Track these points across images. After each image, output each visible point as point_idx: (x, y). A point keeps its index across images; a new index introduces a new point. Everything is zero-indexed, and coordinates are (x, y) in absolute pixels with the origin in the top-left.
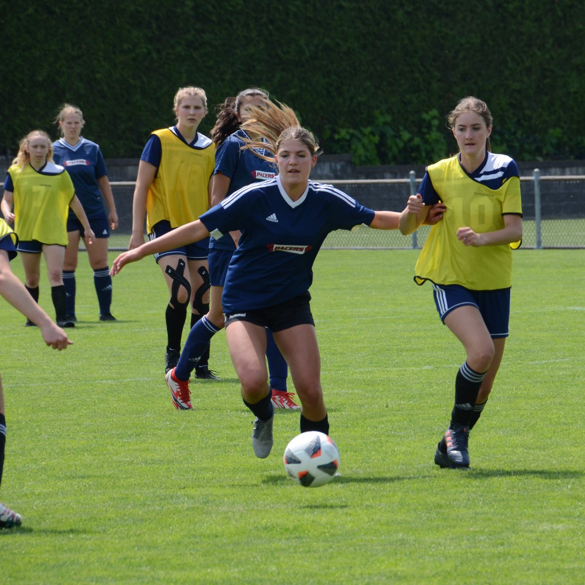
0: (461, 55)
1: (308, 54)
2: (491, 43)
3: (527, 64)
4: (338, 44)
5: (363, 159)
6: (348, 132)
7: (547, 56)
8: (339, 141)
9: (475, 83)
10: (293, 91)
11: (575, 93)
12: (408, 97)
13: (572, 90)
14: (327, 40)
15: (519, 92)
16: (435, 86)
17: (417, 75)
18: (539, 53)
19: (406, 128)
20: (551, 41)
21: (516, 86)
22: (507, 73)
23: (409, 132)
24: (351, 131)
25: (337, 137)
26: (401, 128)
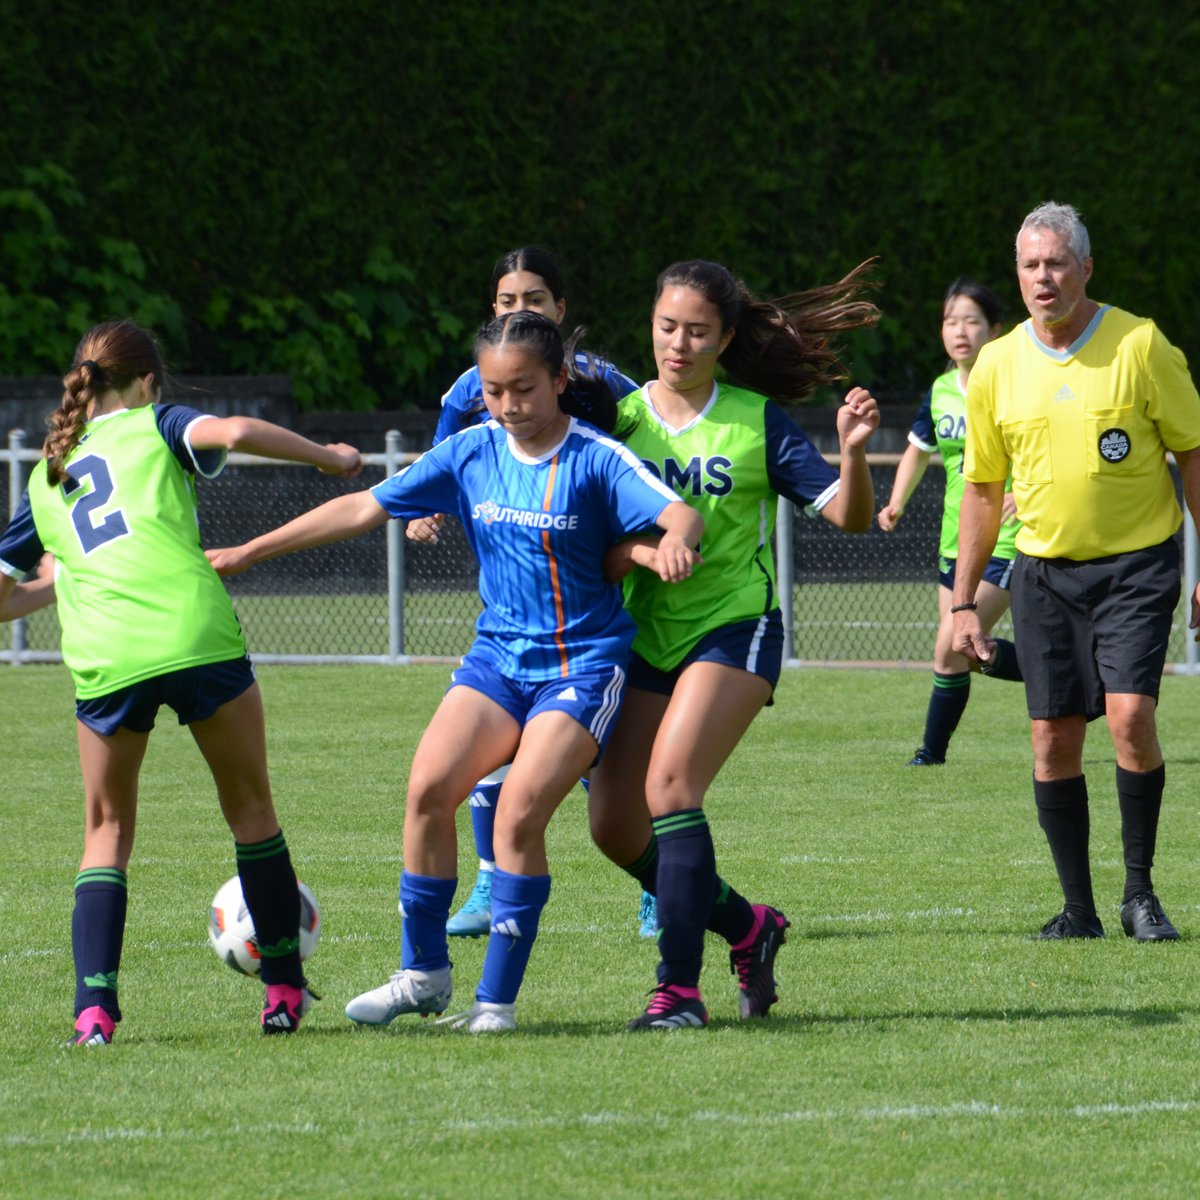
0: (610, 87)
1: (166, 71)
2: (698, 51)
3: (800, 116)
4: (254, 44)
5: (324, 388)
6: (280, 310)
7: (860, 94)
8: (252, 334)
9: (650, 170)
10: (119, 183)
11: (939, 205)
12: (456, 207)
13: (930, 197)
14: (223, 31)
15: (774, 197)
16: (533, 174)
17: (482, 141)
18: (834, 84)
19: (446, 302)
20: (870, 48)
21: (770, 180)
22: (741, 140)
23: (457, 313)
24: (290, 303)
25: (247, 322)
26: (433, 301)
